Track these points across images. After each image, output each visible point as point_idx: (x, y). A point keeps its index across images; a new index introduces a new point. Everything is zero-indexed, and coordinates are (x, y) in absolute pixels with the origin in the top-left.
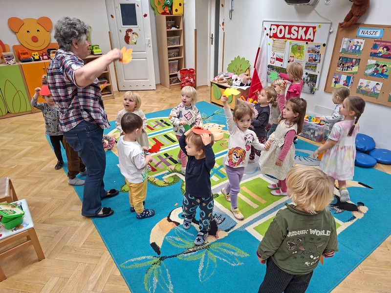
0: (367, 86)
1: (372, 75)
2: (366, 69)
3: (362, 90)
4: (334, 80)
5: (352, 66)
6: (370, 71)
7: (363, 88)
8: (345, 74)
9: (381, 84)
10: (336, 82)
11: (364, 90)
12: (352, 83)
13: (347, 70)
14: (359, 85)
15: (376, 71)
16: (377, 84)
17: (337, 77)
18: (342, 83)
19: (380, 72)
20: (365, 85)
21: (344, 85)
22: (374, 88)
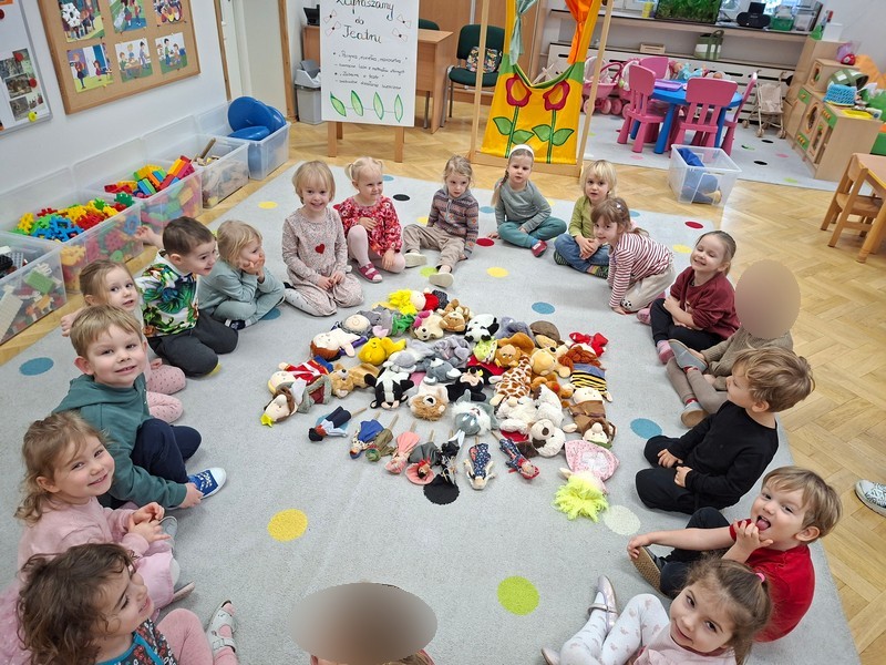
0: (131, 55)
1: (126, 27)
2: (113, 19)
3: (128, 70)
4: (75, 72)
5: (92, 19)
6: (120, 21)
7: (128, 66)
8: (86, 44)
9: (145, 41)
10: (81, 75)
11: (132, 69)
12: (108, 61)
13: (87, 33)
14: (120, 60)
15: (128, 16)
16: (142, 44)
17: (77, 59)
18: (92, 69)
19: (134, 16)
20: (127, 56)
21: (98, 73)
22: (142, 54)
